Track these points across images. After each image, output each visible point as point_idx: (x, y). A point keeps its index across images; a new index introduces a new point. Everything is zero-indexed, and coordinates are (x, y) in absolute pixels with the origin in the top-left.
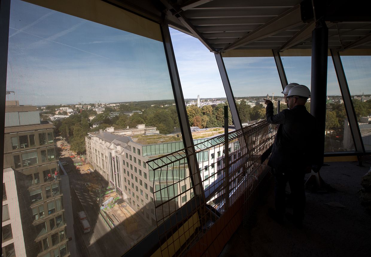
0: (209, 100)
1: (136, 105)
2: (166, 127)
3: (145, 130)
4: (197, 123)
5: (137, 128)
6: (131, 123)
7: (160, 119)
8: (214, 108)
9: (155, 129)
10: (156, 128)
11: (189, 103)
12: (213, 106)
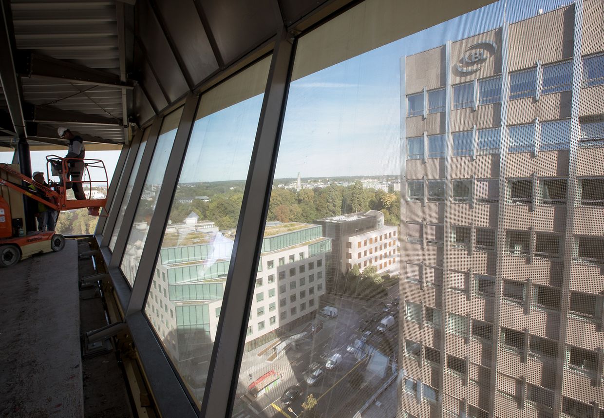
0: (320, 181)
1: (207, 187)
2: (234, 222)
3: (196, 226)
4: (281, 217)
5: (185, 223)
6: (179, 215)
7: (226, 209)
8: (316, 193)
9: (211, 225)
10: (214, 223)
11: (288, 185)
12: (316, 190)
